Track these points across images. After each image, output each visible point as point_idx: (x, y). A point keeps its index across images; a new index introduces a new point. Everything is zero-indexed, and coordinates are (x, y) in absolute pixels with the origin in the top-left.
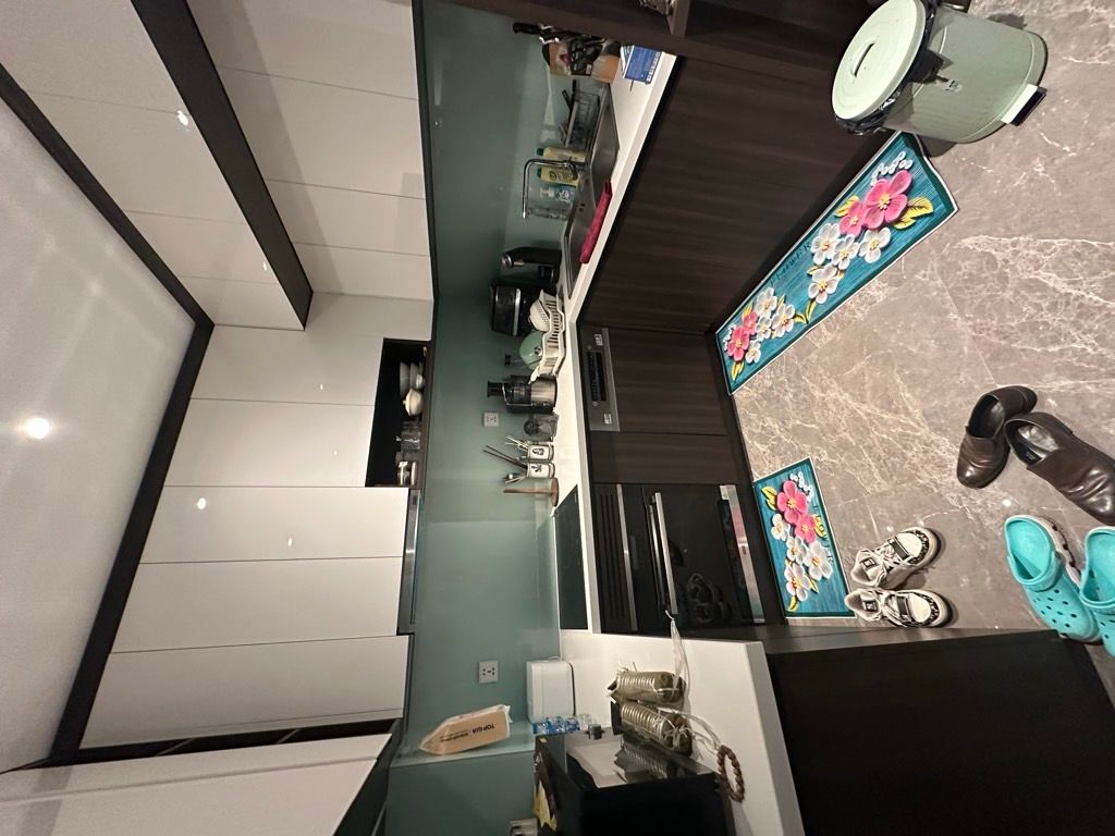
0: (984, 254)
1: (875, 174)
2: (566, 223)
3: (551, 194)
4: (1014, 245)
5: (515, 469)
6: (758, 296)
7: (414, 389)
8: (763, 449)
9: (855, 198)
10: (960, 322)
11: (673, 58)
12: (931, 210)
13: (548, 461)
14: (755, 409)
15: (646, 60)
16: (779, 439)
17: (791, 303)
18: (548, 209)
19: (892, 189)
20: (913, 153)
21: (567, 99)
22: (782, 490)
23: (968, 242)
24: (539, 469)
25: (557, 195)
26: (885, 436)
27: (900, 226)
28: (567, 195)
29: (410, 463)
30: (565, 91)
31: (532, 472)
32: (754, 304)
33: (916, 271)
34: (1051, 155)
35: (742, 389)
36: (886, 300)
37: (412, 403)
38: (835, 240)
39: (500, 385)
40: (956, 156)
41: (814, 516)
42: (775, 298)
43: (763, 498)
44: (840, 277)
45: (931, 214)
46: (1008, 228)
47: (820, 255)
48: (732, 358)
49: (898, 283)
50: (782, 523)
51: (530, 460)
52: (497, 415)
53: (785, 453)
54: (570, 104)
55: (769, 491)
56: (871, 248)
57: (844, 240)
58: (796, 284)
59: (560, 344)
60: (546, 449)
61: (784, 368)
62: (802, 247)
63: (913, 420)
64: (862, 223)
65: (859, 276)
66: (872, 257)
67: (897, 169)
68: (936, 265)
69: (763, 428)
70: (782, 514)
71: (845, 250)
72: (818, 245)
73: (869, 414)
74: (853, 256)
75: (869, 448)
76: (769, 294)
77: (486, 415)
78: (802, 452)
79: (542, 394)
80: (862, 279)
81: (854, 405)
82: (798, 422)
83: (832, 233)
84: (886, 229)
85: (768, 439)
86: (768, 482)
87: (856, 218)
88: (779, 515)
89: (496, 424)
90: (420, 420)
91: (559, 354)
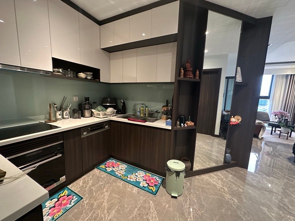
0: (150, 207)
1: (156, 177)
2: (132, 114)
3: (138, 110)
4: (154, 211)
5: (59, 108)
6: (124, 164)
7: (86, 76)
8: (81, 184)
9: (150, 176)
10: (135, 212)
11: (170, 129)
12: (154, 191)
13: (63, 118)
14: (93, 176)
15: (169, 124)
16: (86, 187)
17: (125, 173)
18: (135, 110)
19: (155, 182)
20: (161, 182)
21: (157, 111)
22: (68, 196)
23: (151, 202)
24: (60, 115)
25: (138, 112)
26: (100, 214)
27: (149, 187)
28: (138, 114)
29: (61, 73)
30: (158, 110)
31: (58, 113)
32: (121, 164)
33: (142, 195)
34: (169, 207)
35: (98, 170)
36: (134, 193)
37: (82, 75)
38: (142, 175)
39: (89, 101)
40: (164, 190)
41: (62, 211)
42: (125, 168)
43: (62, 192)
44: (135, 180)
45: (153, 192)
46: (156, 208)
47: (137, 174)
48: (106, 164)
49: (138, 193)
50: (54, 202)
51: (63, 112)
52: (77, 100)
53: (82, 191)
54: (156, 112)
55: (66, 192)
56: (143, 184)
57: (142, 177)
58: (130, 172)
59: (104, 116)
60: (67, 116)
61: (108, 178)
62: (138, 169)
63: (107, 218)
64: (147, 179)
65: (136, 184)
66: (141, 185)
67: (158, 181)
68: (144, 199)
69: (88, 181)
70: (58, 201)
71: (140, 178)
72: (140, 172)
73: (104, 206)
74: (140, 181)
75: (94, 212)
76: (125, 167)
77: (77, 97)
78: (84, 195)
79: (87, 113)
80: (136, 185)
81: (105, 201)
82: (94, 189)
83: (143, 174)
84: (147, 185)
85: (85, 184)
86: (70, 191)
87: (147, 177)
88: (57, 200)
89: (74, 100)
90: (76, 77)
91: (101, 116)
